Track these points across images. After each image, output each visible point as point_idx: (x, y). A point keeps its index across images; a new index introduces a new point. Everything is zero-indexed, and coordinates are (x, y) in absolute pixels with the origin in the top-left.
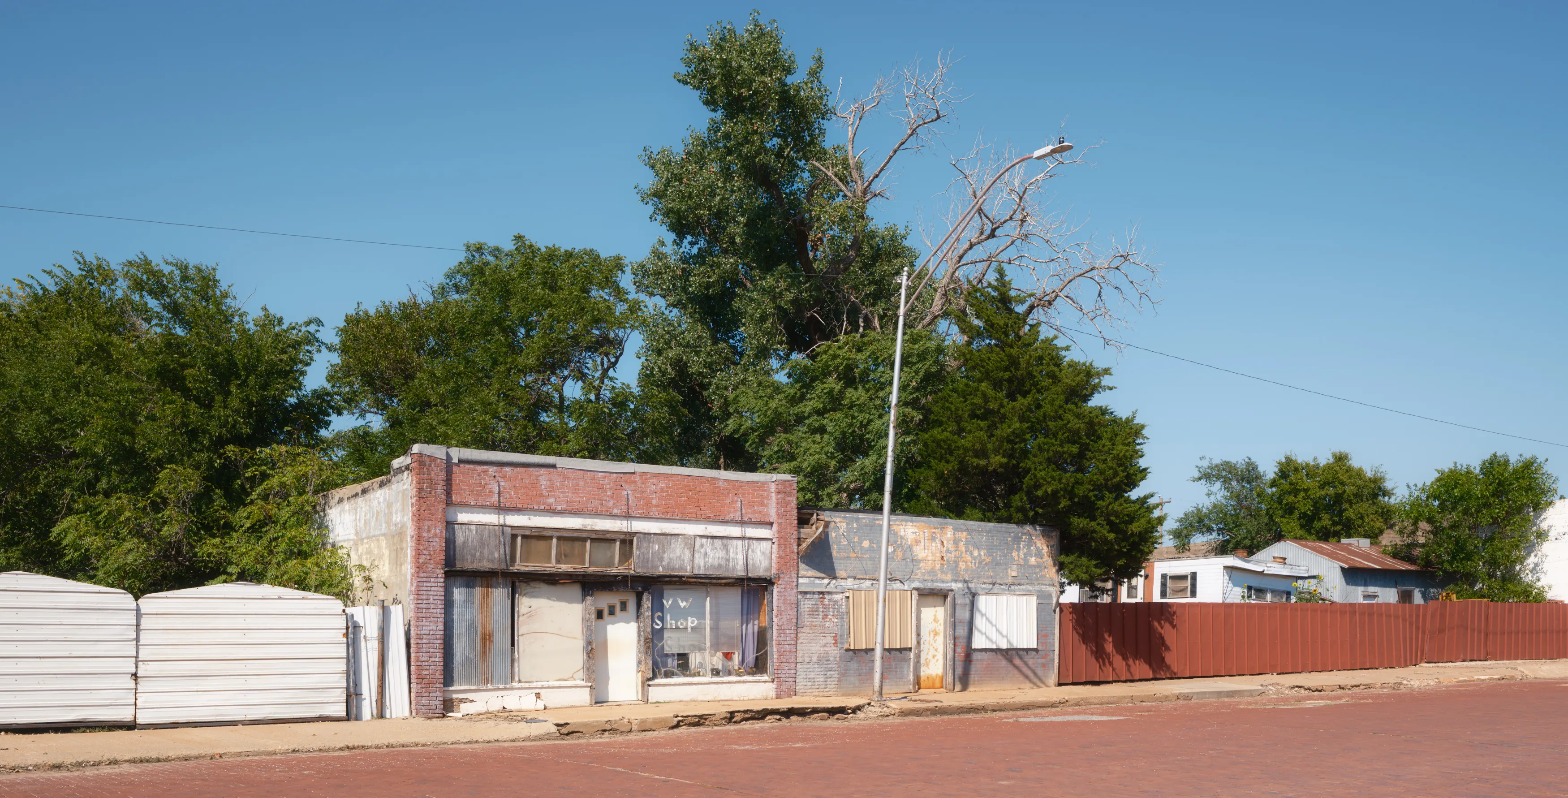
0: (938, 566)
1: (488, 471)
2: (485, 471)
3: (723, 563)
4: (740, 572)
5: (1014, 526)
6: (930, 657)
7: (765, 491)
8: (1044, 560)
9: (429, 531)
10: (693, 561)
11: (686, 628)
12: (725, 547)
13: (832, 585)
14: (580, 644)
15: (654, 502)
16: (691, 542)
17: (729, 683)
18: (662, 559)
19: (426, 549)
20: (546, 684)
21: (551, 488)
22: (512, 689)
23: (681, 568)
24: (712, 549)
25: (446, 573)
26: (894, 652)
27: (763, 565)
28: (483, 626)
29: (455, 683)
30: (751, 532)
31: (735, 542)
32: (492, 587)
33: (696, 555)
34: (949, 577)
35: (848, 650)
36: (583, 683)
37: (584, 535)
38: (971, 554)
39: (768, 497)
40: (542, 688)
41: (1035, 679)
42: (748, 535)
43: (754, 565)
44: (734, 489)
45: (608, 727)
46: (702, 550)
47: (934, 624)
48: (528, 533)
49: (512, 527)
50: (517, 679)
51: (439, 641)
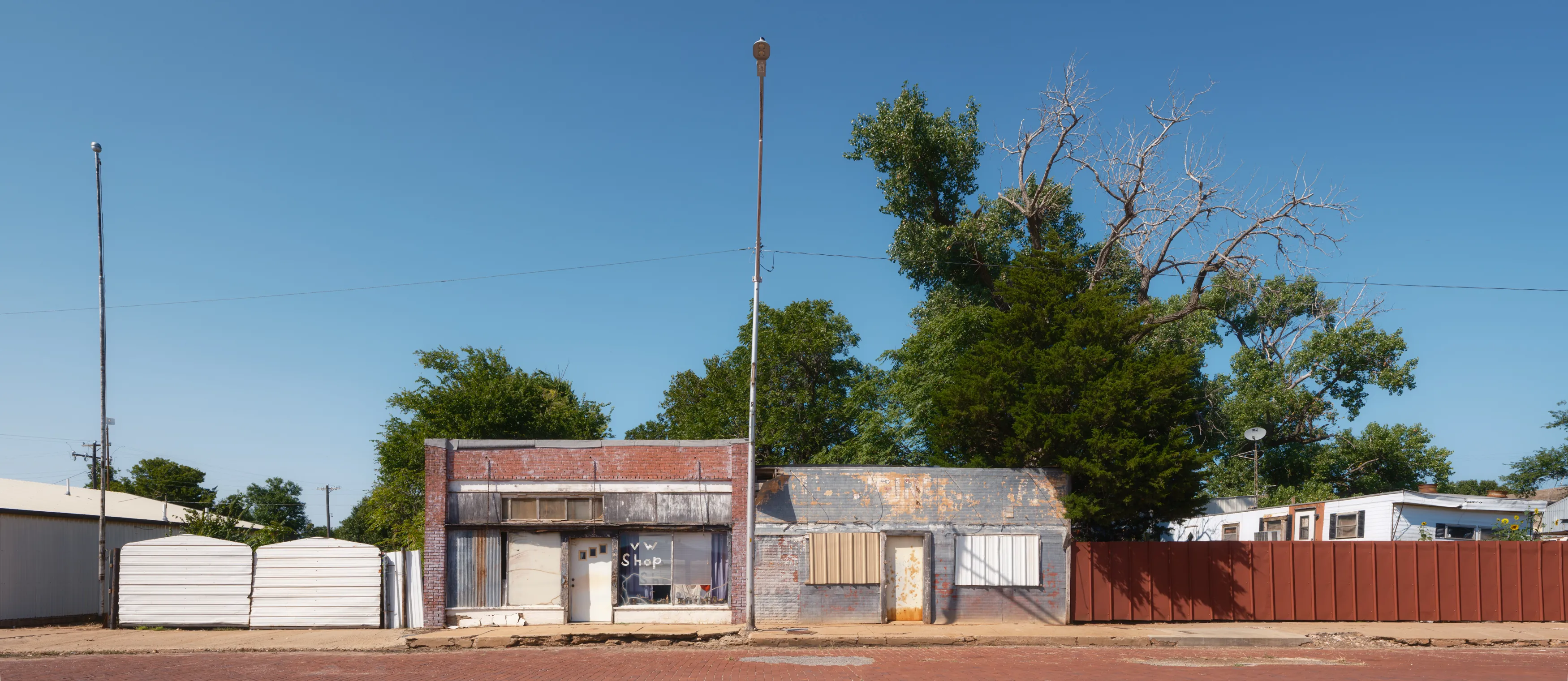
0: (912, 510)
1: (481, 453)
2: (479, 455)
3: (685, 513)
4: (701, 520)
5: (1010, 470)
6: (907, 592)
7: (723, 453)
8: (1050, 501)
9: (433, 498)
10: (656, 513)
11: (651, 566)
12: (686, 501)
13: (791, 529)
14: (557, 579)
15: (619, 468)
16: (653, 498)
17: (688, 610)
18: (628, 512)
19: (431, 511)
20: (527, 607)
21: (531, 463)
22: (500, 610)
23: (646, 519)
24: (674, 503)
25: (446, 527)
26: (860, 587)
27: (723, 515)
28: (479, 564)
29: (458, 605)
30: (712, 487)
31: (695, 496)
32: (485, 536)
33: (659, 508)
34: (926, 519)
35: (808, 585)
36: (559, 607)
37: (562, 496)
38: (954, 498)
39: (726, 459)
40: (524, 610)
41: (1042, 613)
42: (708, 490)
43: (715, 514)
44: (693, 454)
45: (451, 643)
46: (664, 504)
47: (912, 563)
48: (515, 497)
49: (501, 493)
50: (506, 602)
51: (440, 576)
